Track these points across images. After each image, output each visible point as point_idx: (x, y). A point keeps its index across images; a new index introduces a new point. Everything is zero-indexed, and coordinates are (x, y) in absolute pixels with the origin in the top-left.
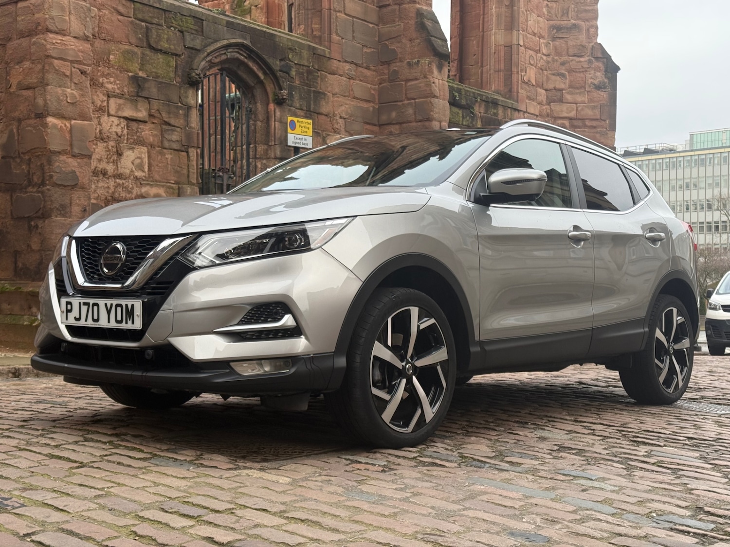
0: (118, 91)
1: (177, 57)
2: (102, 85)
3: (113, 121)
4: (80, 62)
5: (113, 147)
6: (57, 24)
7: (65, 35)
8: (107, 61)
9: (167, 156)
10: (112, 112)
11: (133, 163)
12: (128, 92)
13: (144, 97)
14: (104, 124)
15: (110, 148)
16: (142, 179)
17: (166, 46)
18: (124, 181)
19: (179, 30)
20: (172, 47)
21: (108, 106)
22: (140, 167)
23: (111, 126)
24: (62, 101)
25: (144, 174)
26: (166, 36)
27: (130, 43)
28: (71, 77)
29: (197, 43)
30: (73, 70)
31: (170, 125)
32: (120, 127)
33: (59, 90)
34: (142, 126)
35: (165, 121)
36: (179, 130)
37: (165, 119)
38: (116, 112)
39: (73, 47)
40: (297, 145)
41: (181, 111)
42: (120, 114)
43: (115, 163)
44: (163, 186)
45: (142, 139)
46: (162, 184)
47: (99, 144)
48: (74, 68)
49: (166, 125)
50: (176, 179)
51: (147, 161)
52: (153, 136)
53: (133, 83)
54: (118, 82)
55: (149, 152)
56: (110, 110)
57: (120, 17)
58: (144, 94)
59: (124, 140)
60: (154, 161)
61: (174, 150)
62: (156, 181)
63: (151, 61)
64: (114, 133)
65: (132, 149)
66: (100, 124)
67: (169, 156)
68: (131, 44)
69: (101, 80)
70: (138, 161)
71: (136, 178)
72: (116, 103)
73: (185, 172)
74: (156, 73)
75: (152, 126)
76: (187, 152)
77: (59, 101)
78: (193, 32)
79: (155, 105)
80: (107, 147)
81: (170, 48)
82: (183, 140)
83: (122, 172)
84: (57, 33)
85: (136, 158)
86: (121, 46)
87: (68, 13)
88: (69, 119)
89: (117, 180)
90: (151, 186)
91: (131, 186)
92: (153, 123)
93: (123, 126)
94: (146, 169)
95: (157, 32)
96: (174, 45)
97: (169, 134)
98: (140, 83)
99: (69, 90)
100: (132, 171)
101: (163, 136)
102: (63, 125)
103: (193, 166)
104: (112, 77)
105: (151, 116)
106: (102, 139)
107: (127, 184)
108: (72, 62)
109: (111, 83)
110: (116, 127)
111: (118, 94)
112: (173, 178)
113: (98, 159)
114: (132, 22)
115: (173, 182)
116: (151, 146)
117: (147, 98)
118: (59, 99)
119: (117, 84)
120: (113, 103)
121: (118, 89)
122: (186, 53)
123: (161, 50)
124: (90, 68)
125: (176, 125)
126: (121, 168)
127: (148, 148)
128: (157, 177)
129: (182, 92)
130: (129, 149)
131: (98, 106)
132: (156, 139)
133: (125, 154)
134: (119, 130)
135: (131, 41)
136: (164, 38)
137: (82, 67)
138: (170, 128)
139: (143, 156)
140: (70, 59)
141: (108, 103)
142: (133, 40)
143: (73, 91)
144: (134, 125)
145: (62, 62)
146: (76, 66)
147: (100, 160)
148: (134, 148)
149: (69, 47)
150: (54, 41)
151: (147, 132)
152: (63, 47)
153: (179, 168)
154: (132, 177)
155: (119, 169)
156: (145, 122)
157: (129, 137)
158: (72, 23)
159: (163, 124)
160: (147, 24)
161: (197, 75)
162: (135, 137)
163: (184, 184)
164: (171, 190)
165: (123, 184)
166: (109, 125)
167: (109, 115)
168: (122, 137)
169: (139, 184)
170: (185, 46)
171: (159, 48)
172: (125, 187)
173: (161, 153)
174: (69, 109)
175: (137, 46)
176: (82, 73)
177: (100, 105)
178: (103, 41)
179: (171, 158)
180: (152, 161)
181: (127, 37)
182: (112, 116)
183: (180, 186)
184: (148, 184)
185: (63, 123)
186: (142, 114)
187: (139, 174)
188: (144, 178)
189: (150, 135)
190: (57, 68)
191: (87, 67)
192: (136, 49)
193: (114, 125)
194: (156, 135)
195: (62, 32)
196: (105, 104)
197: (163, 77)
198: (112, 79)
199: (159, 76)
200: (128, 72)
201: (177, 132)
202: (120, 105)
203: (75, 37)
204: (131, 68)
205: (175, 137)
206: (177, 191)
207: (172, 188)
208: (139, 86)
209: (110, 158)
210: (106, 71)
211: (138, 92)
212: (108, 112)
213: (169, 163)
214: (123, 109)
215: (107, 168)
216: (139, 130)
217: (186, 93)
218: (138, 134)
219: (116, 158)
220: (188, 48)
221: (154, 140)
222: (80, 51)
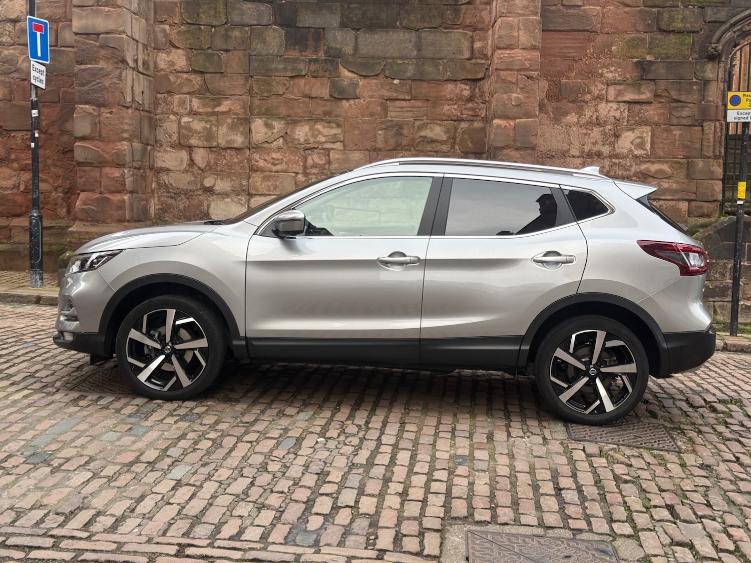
0: (618, 78)
1: (695, 34)
2: (602, 75)
3: (611, 107)
4: (527, 70)
5: (610, 130)
6: (505, 41)
7: (513, 49)
8: (609, 53)
9: (674, 133)
10: (611, 98)
11: (632, 143)
12: (631, 77)
13: (649, 80)
14: (601, 110)
15: (607, 131)
16: (643, 157)
17: (680, 25)
18: (621, 160)
19: (699, 7)
20: (688, 25)
21: (607, 94)
22: (641, 146)
23: (609, 111)
24: (508, 104)
25: (645, 152)
26: (680, 17)
27: (637, 31)
28: (516, 84)
29: (722, 14)
30: (520, 76)
31: (681, 102)
32: (619, 111)
33: (505, 96)
34: (645, 107)
35: (674, 99)
36: (691, 105)
37: (674, 97)
38: (615, 98)
39: (520, 58)
40: (746, 120)
41: (695, 87)
42: (620, 99)
43: (612, 144)
44: (667, 162)
45: (645, 119)
46: (667, 160)
47: (595, 129)
48: (521, 75)
49: (676, 102)
50: (685, 153)
51: (649, 139)
52: (659, 115)
53: (637, 68)
54: (619, 70)
55: (652, 131)
56: (609, 97)
57: (627, 9)
58: (650, 76)
59: (623, 122)
60: (657, 138)
61: (685, 125)
62: (660, 158)
63: (660, 44)
64: (612, 118)
65: (632, 130)
66: (597, 111)
67: (677, 133)
68: (639, 32)
69: (600, 71)
70: (639, 140)
71: (636, 157)
72: (615, 90)
73: (698, 146)
74: (666, 54)
75: (660, 105)
76: (702, 126)
77: (504, 105)
78: (718, 5)
79: (662, 85)
80: (604, 131)
81: (685, 27)
82: (696, 115)
83: (619, 152)
84: (506, 49)
85: (636, 138)
86: (626, 36)
87: (516, 30)
88: (515, 118)
89: (614, 160)
90: (653, 163)
91: (629, 164)
92: (661, 102)
93: (622, 110)
94: (648, 146)
95: (670, 15)
96: (690, 23)
97: (677, 112)
98: (645, 67)
99: (514, 95)
100: (631, 150)
101: (671, 114)
102: (507, 125)
103: (709, 139)
104: (614, 66)
105: (656, 96)
106: (598, 125)
107: (624, 162)
108: (519, 70)
109: (612, 72)
110: (615, 112)
111: (619, 80)
112: (681, 153)
113: (593, 143)
114: (640, 11)
115: (682, 157)
116: (656, 124)
117: (654, 80)
118: (504, 103)
119: (618, 72)
120: (612, 91)
121: (620, 76)
122: (706, 27)
123: (673, 31)
124: (536, 73)
125: (688, 101)
126: (619, 148)
127: (652, 127)
128: (661, 153)
129: (698, 67)
130: (629, 130)
131: (596, 95)
132: (662, 118)
133: (623, 135)
134: (618, 114)
135: (638, 29)
136: (678, 18)
137: (527, 73)
138: (680, 104)
139: (645, 135)
140: (517, 68)
141: (607, 91)
142: (641, 27)
143: (518, 95)
144: (637, 108)
145: (509, 72)
146: (522, 73)
147: (594, 144)
148: (635, 129)
149: (517, 58)
150: (502, 56)
151: (651, 112)
152: (511, 60)
153: (689, 143)
154: (631, 156)
155: (616, 149)
156: (649, 103)
157: (630, 119)
158: (520, 37)
159: (672, 102)
160: (658, 9)
161: (713, 48)
162: (637, 119)
163: (696, 158)
164: (679, 165)
165: (620, 163)
166: (607, 110)
167: (607, 101)
168: (621, 120)
169: (639, 161)
170: (705, 22)
171: (671, 29)
172: (622, 166)
173: (666, 130)
174: (514, 111)
175: (645, 32)
176: (528, 78)
177: (598, 94)
178: (606, 35)
179: (681, 134)
180: (655, 139)
181: (634, 25)
182: (611, 102)
183: (690, 160)
184: (649, 161)
185: (507, 123)
186: (646, 95)
187: (638, 152)
188: (644, 156)
189: (655, 115)
190: (504, 78)
191: (533, 73)
192: (643, 35)
193: (612, 109)
194: (663, 114)
195: (511, 47)
196: (604, 92)
197: (675, 57)
198: (613, 68)
199: (670, 57)
200: (632, 58)
201: (689, 107)
202: (620, 91)
203: (523, 49)
204: (636, 55)
205: (685, 113)
206: (686, 165)
207: (679, 163)
208: (644, 70)
209: (607, 140)
210: (608, 61)
211: (642, 76)
212: (607, 99)
213: (677, 139)
214: (623, 94)
215: (603, 150)
216: (642, 111)
217: (703, 68)
218: (640, 115)
219: (613, 140)
220: (709, 22)
221: (659, 119)
222: (526, 60)
